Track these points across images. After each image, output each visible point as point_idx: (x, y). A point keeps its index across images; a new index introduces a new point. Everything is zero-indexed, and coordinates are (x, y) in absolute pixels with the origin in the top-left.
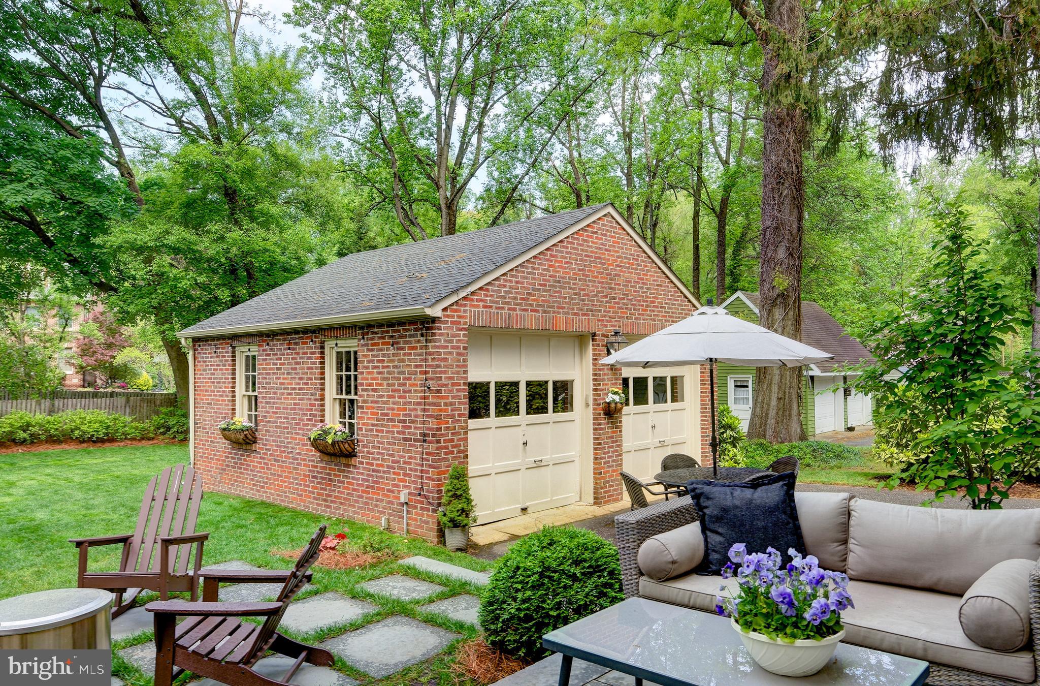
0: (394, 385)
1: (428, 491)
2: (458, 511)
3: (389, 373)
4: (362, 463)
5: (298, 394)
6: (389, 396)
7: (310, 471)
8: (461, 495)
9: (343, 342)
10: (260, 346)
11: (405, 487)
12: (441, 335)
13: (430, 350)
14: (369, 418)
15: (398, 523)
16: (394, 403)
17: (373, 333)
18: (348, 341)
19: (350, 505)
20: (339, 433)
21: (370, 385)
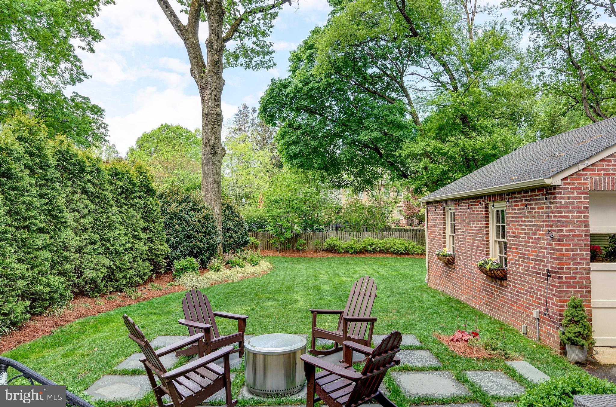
0: (528, 234)
1: (553, 313)
2: (575, 333)
3: (525, 225)
4: (510, 285)
5: (474, 236)
6: (526, 242)
7: (481, 285)
8: (578, 321)
9: (498, 204)
10: (455, 207)
11: (537, 307)
12: (561, 198)
13: (553, 210)
14: (513, 255)
15: (533, 331)
16: (529, 247)
17: (515, 198)
18: (501, 204)
19: (503, 312)
20: (494, 264)
21: (514, 233)
